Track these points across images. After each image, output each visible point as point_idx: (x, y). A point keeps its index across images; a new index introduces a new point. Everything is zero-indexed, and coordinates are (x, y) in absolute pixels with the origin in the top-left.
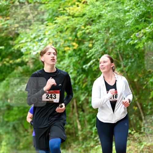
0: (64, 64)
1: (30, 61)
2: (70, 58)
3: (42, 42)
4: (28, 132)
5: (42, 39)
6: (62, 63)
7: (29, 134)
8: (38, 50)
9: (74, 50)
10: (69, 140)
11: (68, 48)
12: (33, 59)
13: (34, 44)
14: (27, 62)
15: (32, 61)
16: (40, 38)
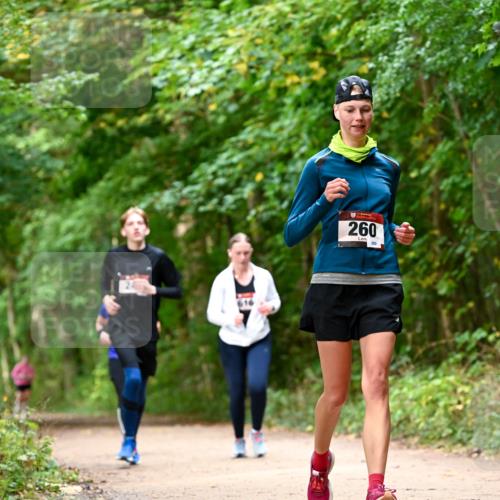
0: (281, 128)
1: (177, 122)
2: (300, 111)
3: (215, 60)
4: (173, 337)
5: (215, 51)
6: (275, 126)
7: (175, 342)
8: (203, 83)
9: (313, 85)
10: (298, 360)
11: (296, 79)
12: (187, 114)
13: (193, 65)
14: (171, 123)
15: (184, 120)
16: (210, 48)
